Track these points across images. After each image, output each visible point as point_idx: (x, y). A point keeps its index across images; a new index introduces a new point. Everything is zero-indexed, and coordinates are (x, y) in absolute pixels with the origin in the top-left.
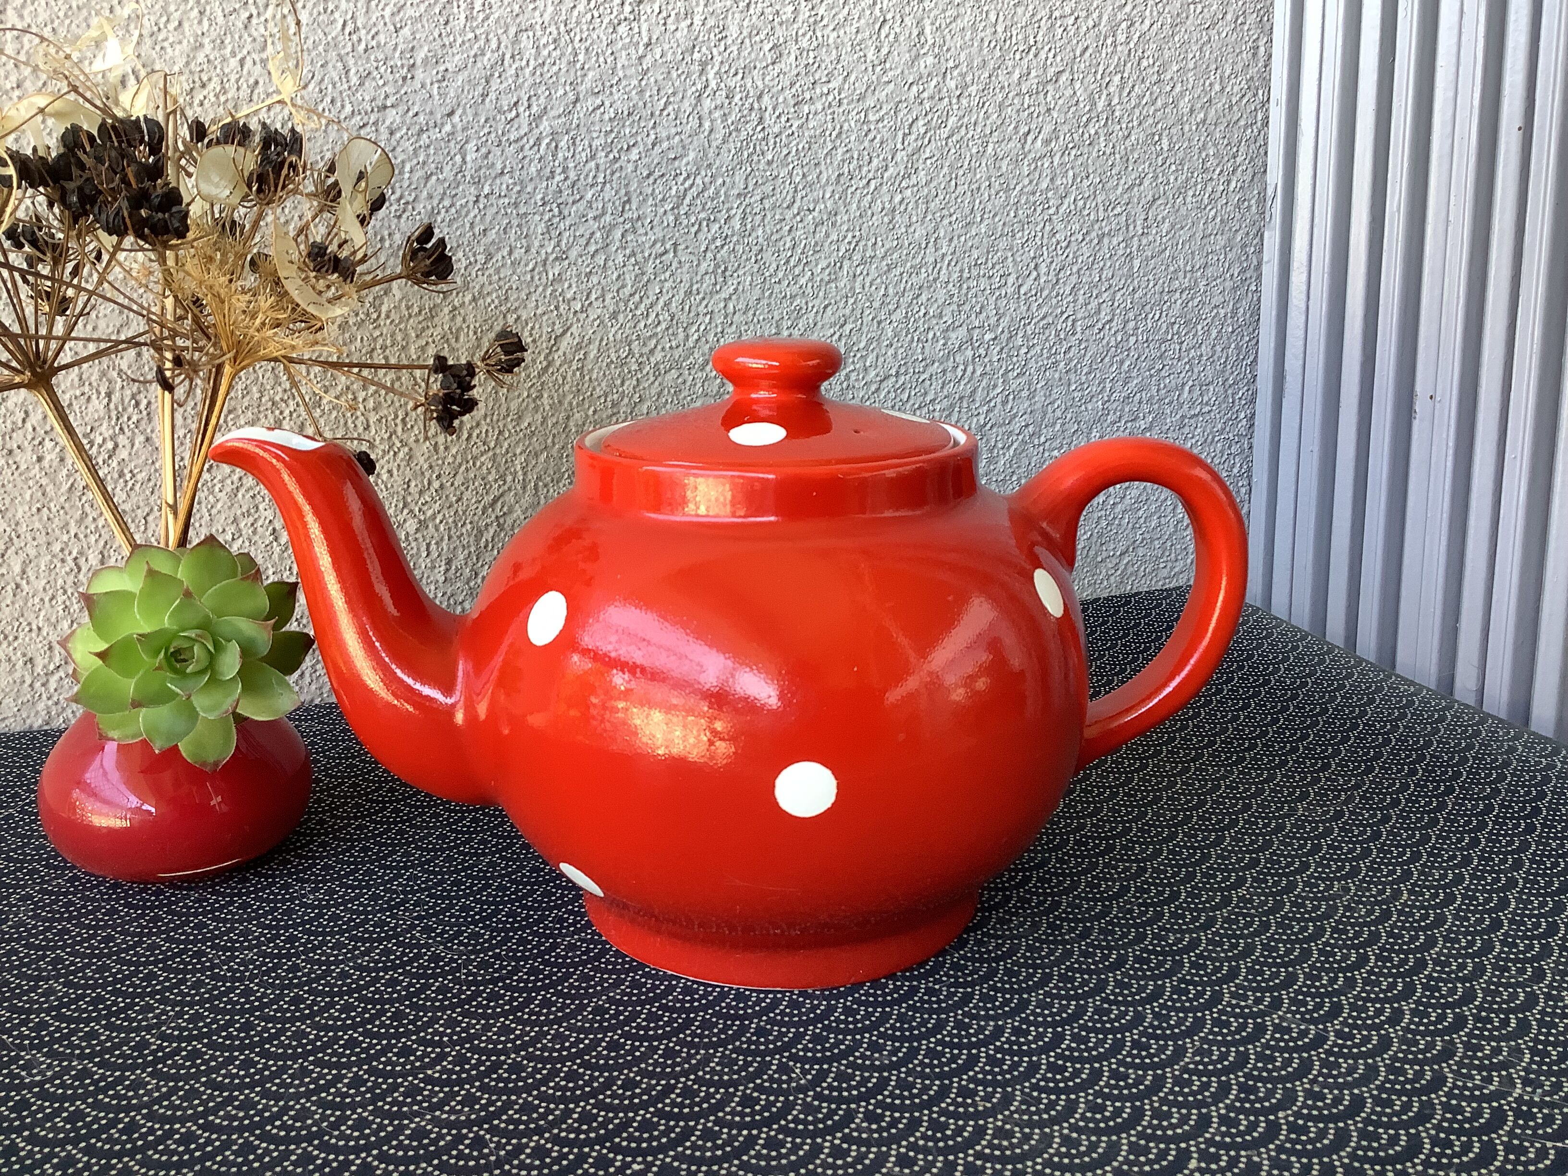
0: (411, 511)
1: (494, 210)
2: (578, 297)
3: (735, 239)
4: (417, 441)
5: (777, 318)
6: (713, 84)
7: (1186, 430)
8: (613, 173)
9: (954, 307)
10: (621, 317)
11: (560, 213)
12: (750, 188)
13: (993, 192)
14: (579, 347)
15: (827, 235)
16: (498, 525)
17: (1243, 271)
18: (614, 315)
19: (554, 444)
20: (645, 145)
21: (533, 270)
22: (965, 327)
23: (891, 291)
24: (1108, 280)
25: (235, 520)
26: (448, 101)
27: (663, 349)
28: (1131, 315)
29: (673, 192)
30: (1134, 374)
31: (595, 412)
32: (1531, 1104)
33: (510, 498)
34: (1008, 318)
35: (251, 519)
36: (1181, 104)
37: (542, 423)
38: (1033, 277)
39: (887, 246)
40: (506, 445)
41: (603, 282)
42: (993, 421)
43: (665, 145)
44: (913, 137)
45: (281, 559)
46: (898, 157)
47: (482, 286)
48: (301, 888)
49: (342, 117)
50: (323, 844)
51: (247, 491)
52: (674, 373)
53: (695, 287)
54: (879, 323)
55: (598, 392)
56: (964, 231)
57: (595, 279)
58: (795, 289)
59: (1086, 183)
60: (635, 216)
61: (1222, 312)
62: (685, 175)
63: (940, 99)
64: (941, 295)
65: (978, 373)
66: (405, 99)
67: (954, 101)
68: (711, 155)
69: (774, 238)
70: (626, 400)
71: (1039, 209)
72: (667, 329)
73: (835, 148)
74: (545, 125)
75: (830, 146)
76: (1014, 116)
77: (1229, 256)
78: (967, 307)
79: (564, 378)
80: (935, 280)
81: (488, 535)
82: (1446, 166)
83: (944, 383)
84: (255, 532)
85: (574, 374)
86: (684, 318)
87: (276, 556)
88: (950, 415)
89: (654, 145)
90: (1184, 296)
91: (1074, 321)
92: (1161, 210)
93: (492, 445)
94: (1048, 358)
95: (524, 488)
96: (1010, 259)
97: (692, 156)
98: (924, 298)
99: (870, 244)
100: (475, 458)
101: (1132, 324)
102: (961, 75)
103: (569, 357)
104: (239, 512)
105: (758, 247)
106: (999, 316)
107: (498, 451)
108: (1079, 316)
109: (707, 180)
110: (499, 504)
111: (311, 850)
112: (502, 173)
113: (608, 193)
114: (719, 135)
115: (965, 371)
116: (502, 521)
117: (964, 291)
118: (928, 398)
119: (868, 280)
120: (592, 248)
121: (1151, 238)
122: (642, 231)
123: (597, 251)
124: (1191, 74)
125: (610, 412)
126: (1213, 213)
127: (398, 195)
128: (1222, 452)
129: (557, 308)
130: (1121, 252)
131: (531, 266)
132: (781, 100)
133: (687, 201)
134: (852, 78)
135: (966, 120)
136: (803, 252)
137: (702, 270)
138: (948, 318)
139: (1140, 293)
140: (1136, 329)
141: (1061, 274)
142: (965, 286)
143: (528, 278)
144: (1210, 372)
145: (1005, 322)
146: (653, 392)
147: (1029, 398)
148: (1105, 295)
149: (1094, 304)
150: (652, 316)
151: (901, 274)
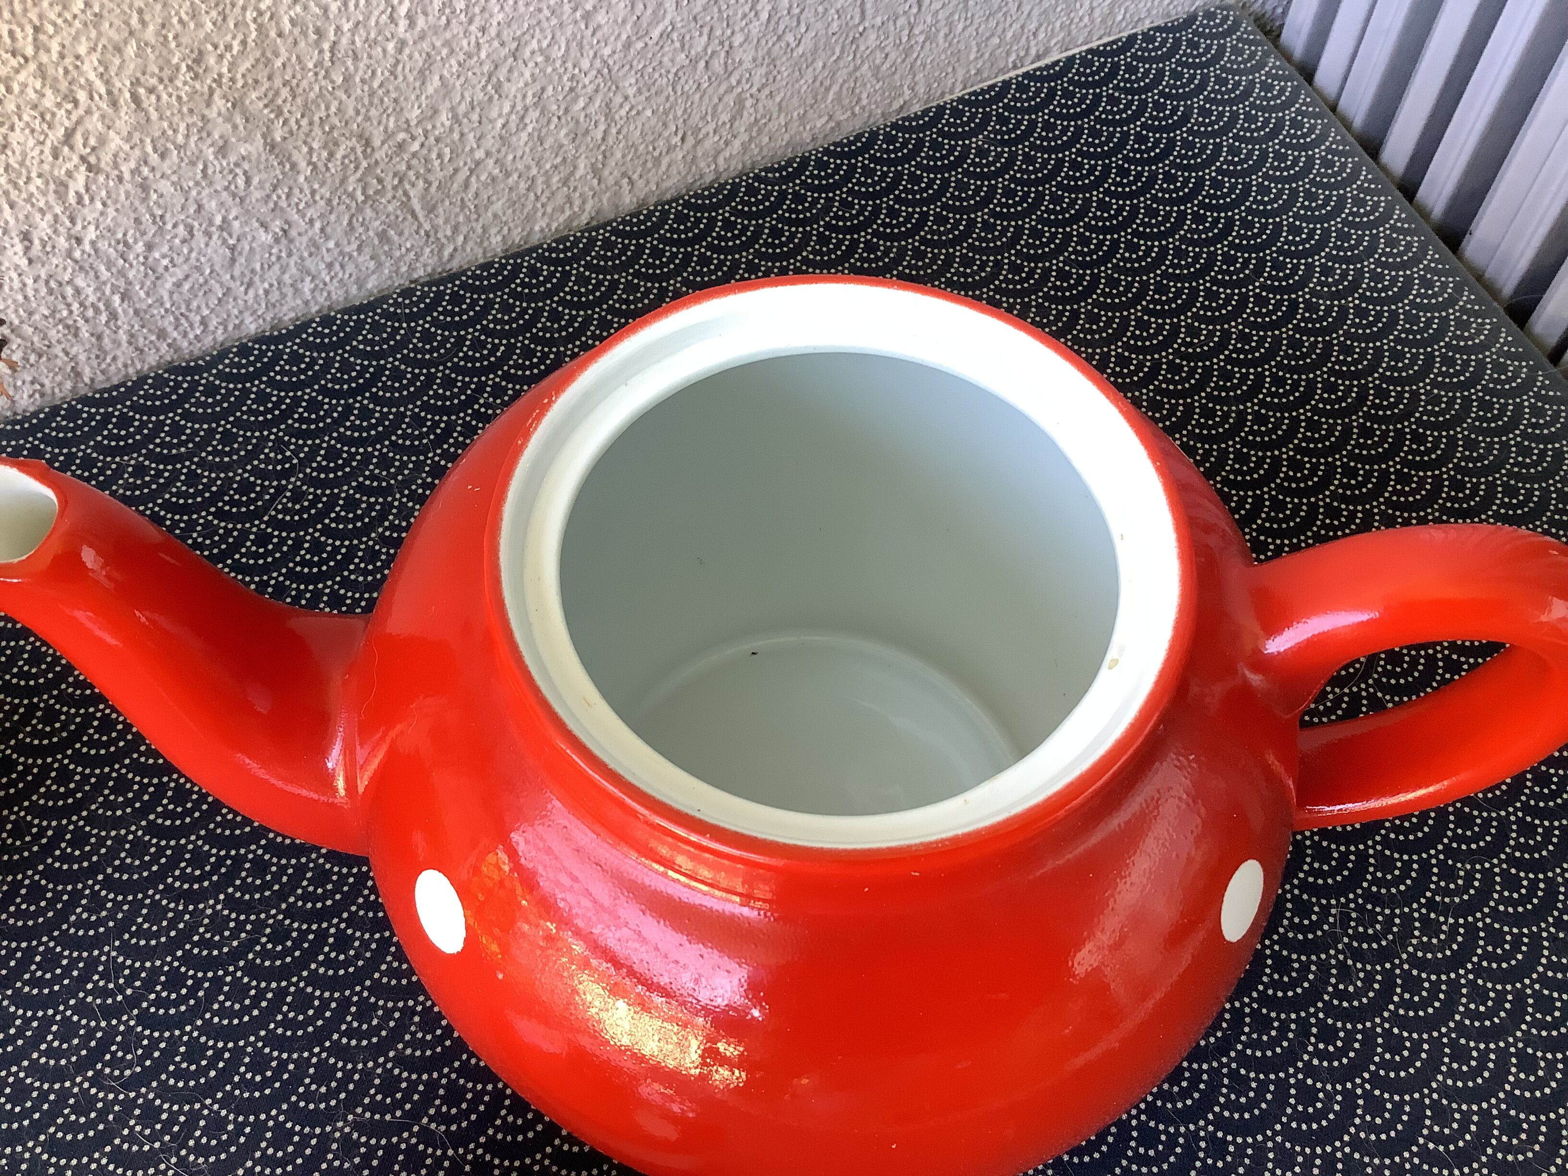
16: (90, 169)
19: (143, 23)
33: (94, 123)
40: (55, 47)
93: (30, 51)
95: (114, 104)
110: (78, 139)
116: (92, 160)
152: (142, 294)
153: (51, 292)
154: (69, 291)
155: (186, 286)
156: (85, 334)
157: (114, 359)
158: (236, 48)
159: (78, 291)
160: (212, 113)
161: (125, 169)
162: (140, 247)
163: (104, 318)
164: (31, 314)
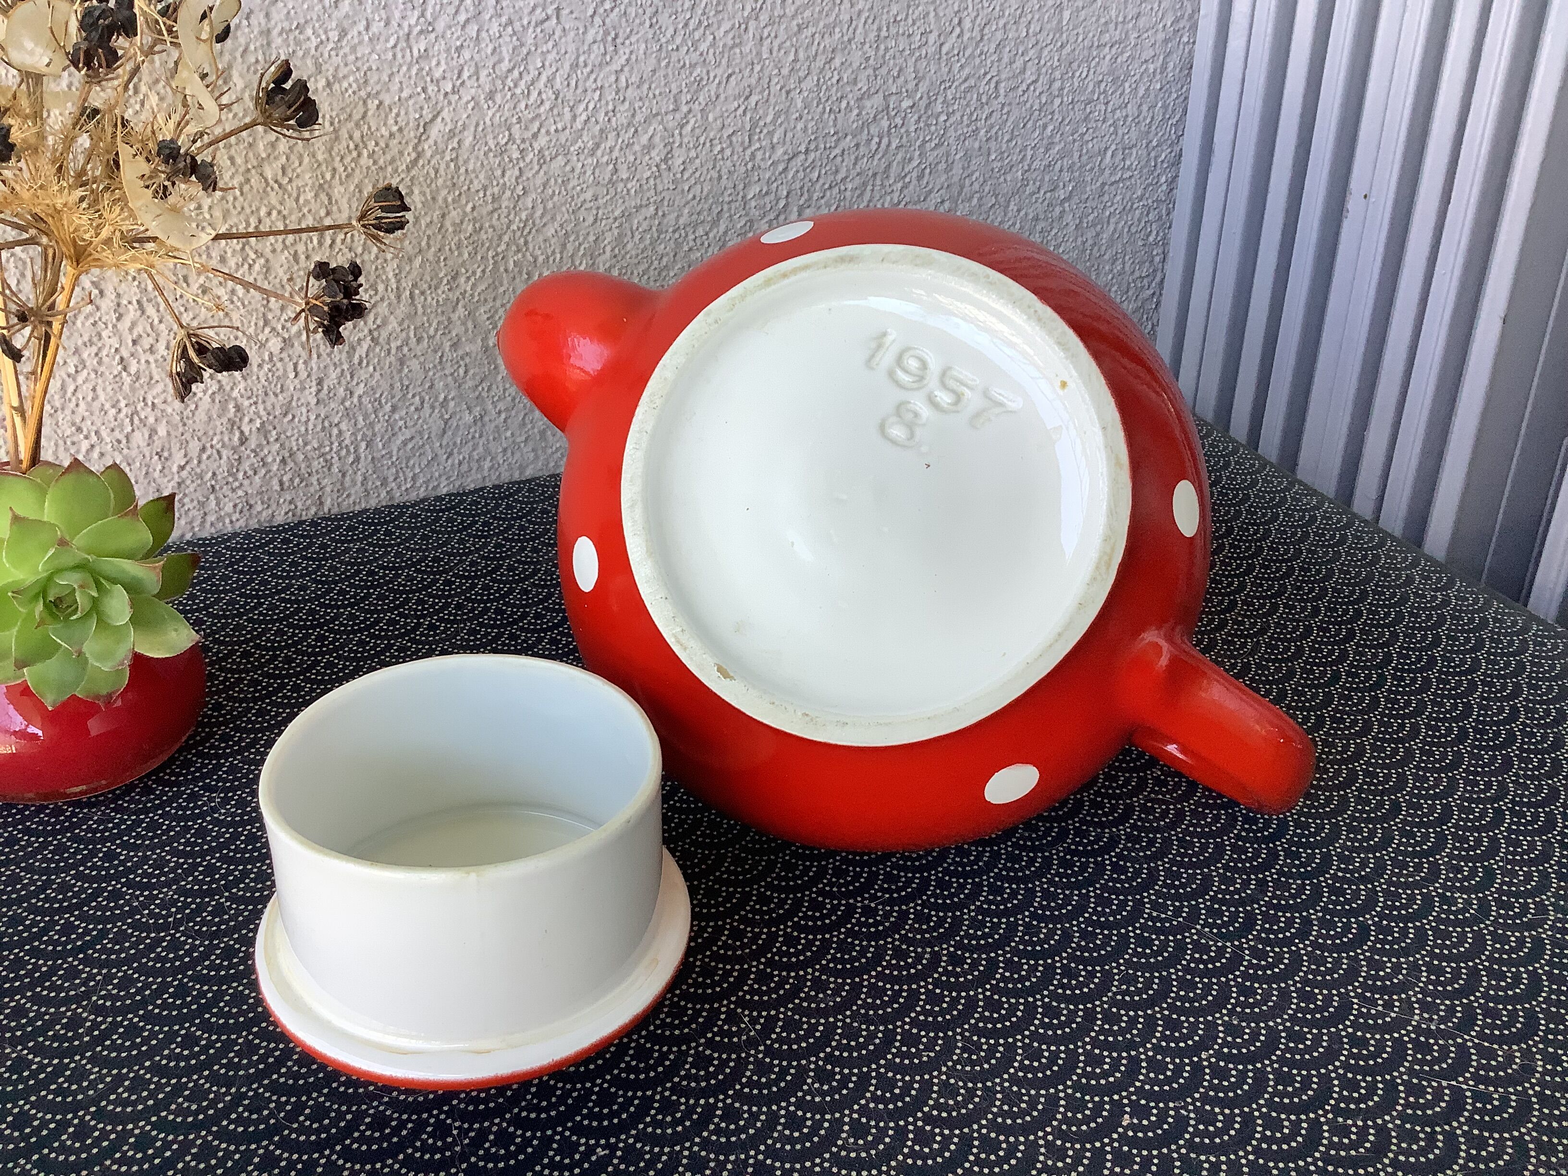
0: (273, 329)
2: (448, 75)
4: (274, 251)
5: (674, 91)
7: (1106, 198)
9: (870, 71)
10: (498, 98)
14: (452, 133)
16: (372, 340)
17: (1176, 21)
18: (491, 96)
19: (429, 246)
21: (395, 46)
22: (881, 94)
23: (801, 55)
24: (1035, 35)
25: (77, 351)
27: (548, 133)
28: (1057, 74)
30: (1057, 140)
31: (473, 208)
32: (1428, 1033)
34: (927, 82)
35: (94, 349)
38: (955, 34)
41: (477, 57)
42: (907, 199)
45: (133, 389)
47: (337, 69)
48: (211, 799)
50: (225, 738)
51: (86, 318)
52: (561, 160)
53: (582, 59)
54: (788, 93)
55: (476, 185)
57: (466, 54)
58: (695, 57)
61: (1151, 67)
64: (856, 58)
65: (894, 146)
70: (508, 193)
72: (551, 109)
78: (884, 71)
79: (437, 172)
80: (850, 41)
81: (361, 351)
83: (857, 158)
84: (100, 363)
85: (448, 166)
87: (126, 387)
88: (861, 195)
90: (1114, 51)
91: (997, 82)
93: (359, 250)
94: (968, 126)
95: (399, 297)
96: (932, 14)
98: (837, 62)
101: (1057, 84)
103: (441, 146)
104: (80, 342)
105: (653, 9)
106: (918, 79)
108: (1003, 76)
111: (212, 746)
115: (879, 144)
116: (376, 334)
117: (881, 52)
118: (839, 177)
119: (776, 44)
120: (462, 18)
123: (467, 21)
125: (490, 208)
128: (1139, 220)
129: (424, 90)
131: (392, 42)
136: (704, 13)
137: (590, 37)
138: (862, 85)
139: (1068, 49)
140: (1062, 89)
141: (986, 31)
142: (882, 47)
143: (390, 56)
144: (1134, 134)
145: (923, 87)
146: (539, 180)
147: (947, 170)
148: (1031, 52)
149: (1019, 64)
150: (534, 95)
151: (813, 36)
152: (380, 445)
153: (323, 429)
154: (335, 431)
155: (410, 446)
156: (335, 469)
157: (348, 496)
158: (478, 274)
159: (340, 432)
160: (454, 317)
161: (393, 345)
162: (388, 408)
163: (351, 459)
164: (306, 444)
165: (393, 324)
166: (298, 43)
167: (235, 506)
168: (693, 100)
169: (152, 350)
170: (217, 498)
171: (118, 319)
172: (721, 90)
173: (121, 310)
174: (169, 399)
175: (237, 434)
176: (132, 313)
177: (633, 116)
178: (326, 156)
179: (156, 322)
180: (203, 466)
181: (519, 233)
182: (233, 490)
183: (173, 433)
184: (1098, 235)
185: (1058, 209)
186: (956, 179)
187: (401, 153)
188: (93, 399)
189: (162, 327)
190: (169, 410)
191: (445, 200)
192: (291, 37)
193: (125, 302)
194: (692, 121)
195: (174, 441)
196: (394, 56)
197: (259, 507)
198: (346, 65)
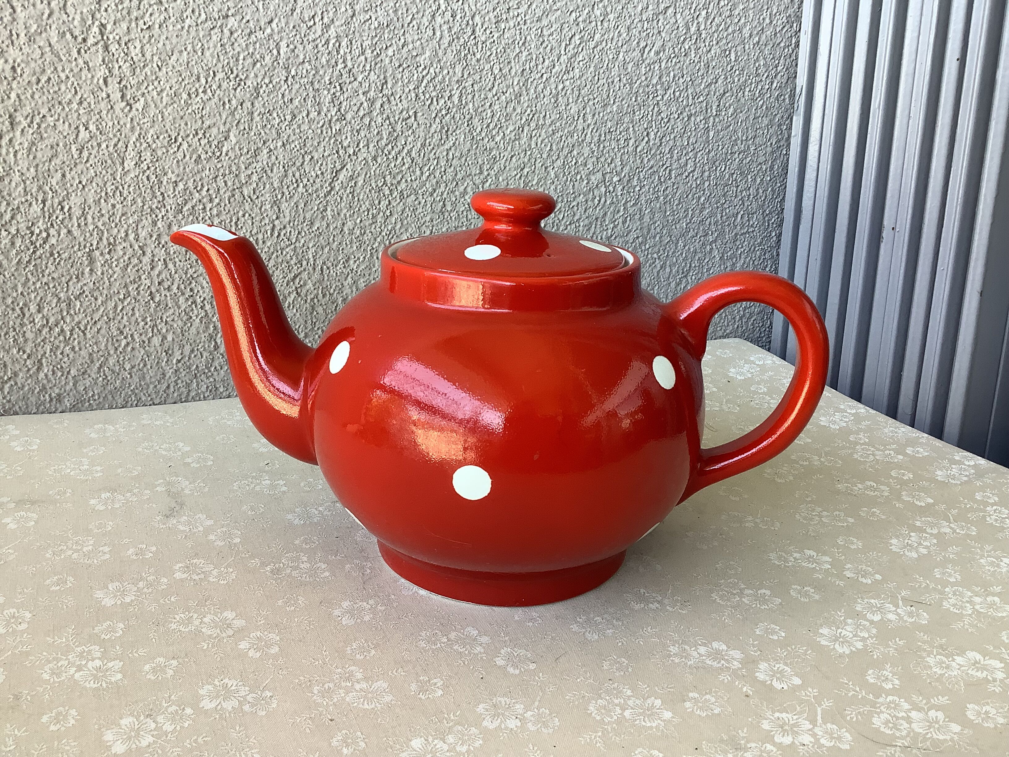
1: (297, 86)
2: (352, 145)
3: (454, 110)
5: (480, 163)
6: (443, 7)
7: (738, 242)
8: (376, 64)
9: (595, 159)
10: (379, 160)
11: (341, 89)
12: (465, 77)
13: (622, 85)
14: (352, 178)
15: (514, 109)
16: (297, 293)
17: (779, 141)
18: (375, 158)
19: (334, 241)
20: (398, 46)
21: (323, 126)
22: (601, 172)
23: (554, 147)
24: (693, 144)
25: (126, 286)
26: (269, 13)
27: (406, 181)
28: (707, 167)
29: (415, 77)
30: (707, 206)
31: (361, 221)
33: (305, 275)
34: (628, 167)
35: (136, 285)
36: (744, 31)
37: (326, 228)
38: (645, 141)
39: (553, 118)
40: (302, 241)
41: (368, 136)
42: (616, 234)
43: (411, 47)
44: (572, 46)
45: (155, 311)
46: (562, 60)
47: (289, 137)
49: (199, 22)
51: (134, 267)
52: (413, 197)
53: (427, 141)
54: (546, 168)
55: (363, 208)
56: (602, 110)
57: (362, 133)
58: (492, 144)
59: (681, 80)
60: (390, 93)
61: (764, 167)
62: (423, 67)
63: (590, 22)
64: (586, 151)
65: (608, 202)
66: (241, 11)
67: (599, 23)
68: (440, 53)
69: (479, 110)
70: (381, 214)
71: (651, 97)
72: (409, 168)
73: (521, 52)
74: (332, 31)
75: (518, 50)
76: (637, 35)
77: (770, 131)
78: (603, 159)
79: (341, 199)
80: (583, 141)
82: (910, 80)
83: (586, 208)
84: (138, 294)
86: (420, 161)
87: (152, 310)
88: (589, 230)
89: (403, 47)
90: (741, 156)
91: (670, 170)
92: (729, 99)
93: (294, 241)
94: (653, 194)
95: (314, 269)
96: (631, 129)
97: (428, 54)
98: (575, 153)
99: (542, 116)
100: (282, 249)
101: (707, 174)
102: (604, 6)
103: (345, 184)
104: (128, 281)
105: (469, 116)
106: (623, 166)
107: (297, 244)
109: (437, 70)
110: (298, 280)
112: (304, 61)
113: (373, 77)
114: (446, 41)
115: (599, 201)
116: (299, 290)
117: (601, 148)
118: (576, 218)
119: (540, 140)
120: (361, 113)
121: (721, 118)
122: (394, 103)
123: (364, 115)
124: (751, 12)
125: (370, 221)
126: (761, 103)
127: (234, 75)
129: (337, 152)
130: (702, 126)
131: (321, 124)
132: (487, 19)
133: (424, 84)
134: (534, 6)
135: (606, 36)
136: (499, 120)
137: (432, 130)
138: (590, 166)
139: (713, 154)
140: (710, 176)
141: (663, 140)
142: (602, 146)
143: (319, 131)
144: (754, 205)
145: (626, 170)
146: (399, 209)
147: (640, 219)
148: (690, 154)
149: (683, 160)
150: (400, 159)
151: (561, 137)
158: (361, 259)
160: (345, 284)
161: (309, 298)
165: (310, 285)
166: (268, 121)
167: (208, 387)
168: (491, 168)
169: (169, 289)
170: (197, 382)
171: (152, 269)
172: (507, 164)
173: (154, 264)
174: (176, 319)
175: (213, 343)
176: (160, 266)
177: (456, 175)
178: (279, 184)
179: (173, 273)
180: (191, 361)
181: (386, 237)
182: (207, 378)
183: (176, 340)
184: (734, 264)
185: (708, 248)
186: (646, 224)
187: (322, 186)
188: (132, 315)
189: (177, 276)
190: (175, 326)
191: (345, 215)
192: (265, 117)
193: (156, 259)
194: (490, 180)
195: (176, 344)
196: (322, 132)
197: (221, 390)
198: (294, 135)
